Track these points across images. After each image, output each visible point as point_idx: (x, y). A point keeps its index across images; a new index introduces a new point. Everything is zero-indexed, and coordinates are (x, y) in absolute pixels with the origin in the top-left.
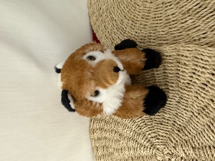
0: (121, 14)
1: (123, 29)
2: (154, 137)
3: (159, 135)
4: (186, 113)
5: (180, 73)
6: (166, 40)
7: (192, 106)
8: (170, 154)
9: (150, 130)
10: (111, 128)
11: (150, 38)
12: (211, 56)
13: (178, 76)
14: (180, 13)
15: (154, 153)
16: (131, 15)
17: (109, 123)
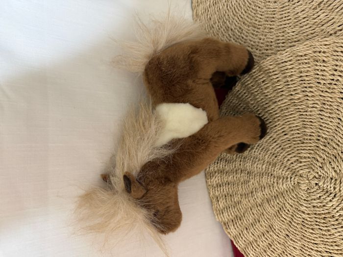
0: (238, 21)
1: (243, 38)
2: (295, 162)
3: (301, 158)
4: (331, 122)
5: (318, 73)
6: (298, 41)
7: (337, 111)
8: (317, 178)
9: (288, 155)
10: (235, 167)
11: (278, 42)
13: (317, 76)
14: (310, 8)
15: (296, 183)
16: (252, 20)
17: (232, 161)
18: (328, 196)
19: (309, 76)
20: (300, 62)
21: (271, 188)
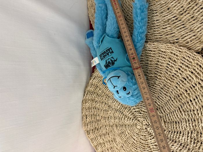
2: (137, 111)
3: (142, 111)
4: (165, 97)
5: (169, 67)
7: (171, 92)
8: (147, 125)
10: (102, 100)
12: (195, 60)
13: (167, 69)
15: (135, 123)
17: (101, 96)
18: (150, 137)
19: (163, 66)
20: (160, 55)
21: (120, 120)
